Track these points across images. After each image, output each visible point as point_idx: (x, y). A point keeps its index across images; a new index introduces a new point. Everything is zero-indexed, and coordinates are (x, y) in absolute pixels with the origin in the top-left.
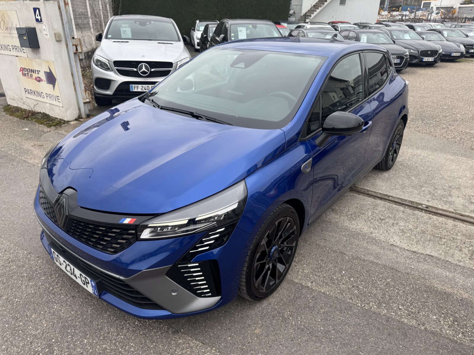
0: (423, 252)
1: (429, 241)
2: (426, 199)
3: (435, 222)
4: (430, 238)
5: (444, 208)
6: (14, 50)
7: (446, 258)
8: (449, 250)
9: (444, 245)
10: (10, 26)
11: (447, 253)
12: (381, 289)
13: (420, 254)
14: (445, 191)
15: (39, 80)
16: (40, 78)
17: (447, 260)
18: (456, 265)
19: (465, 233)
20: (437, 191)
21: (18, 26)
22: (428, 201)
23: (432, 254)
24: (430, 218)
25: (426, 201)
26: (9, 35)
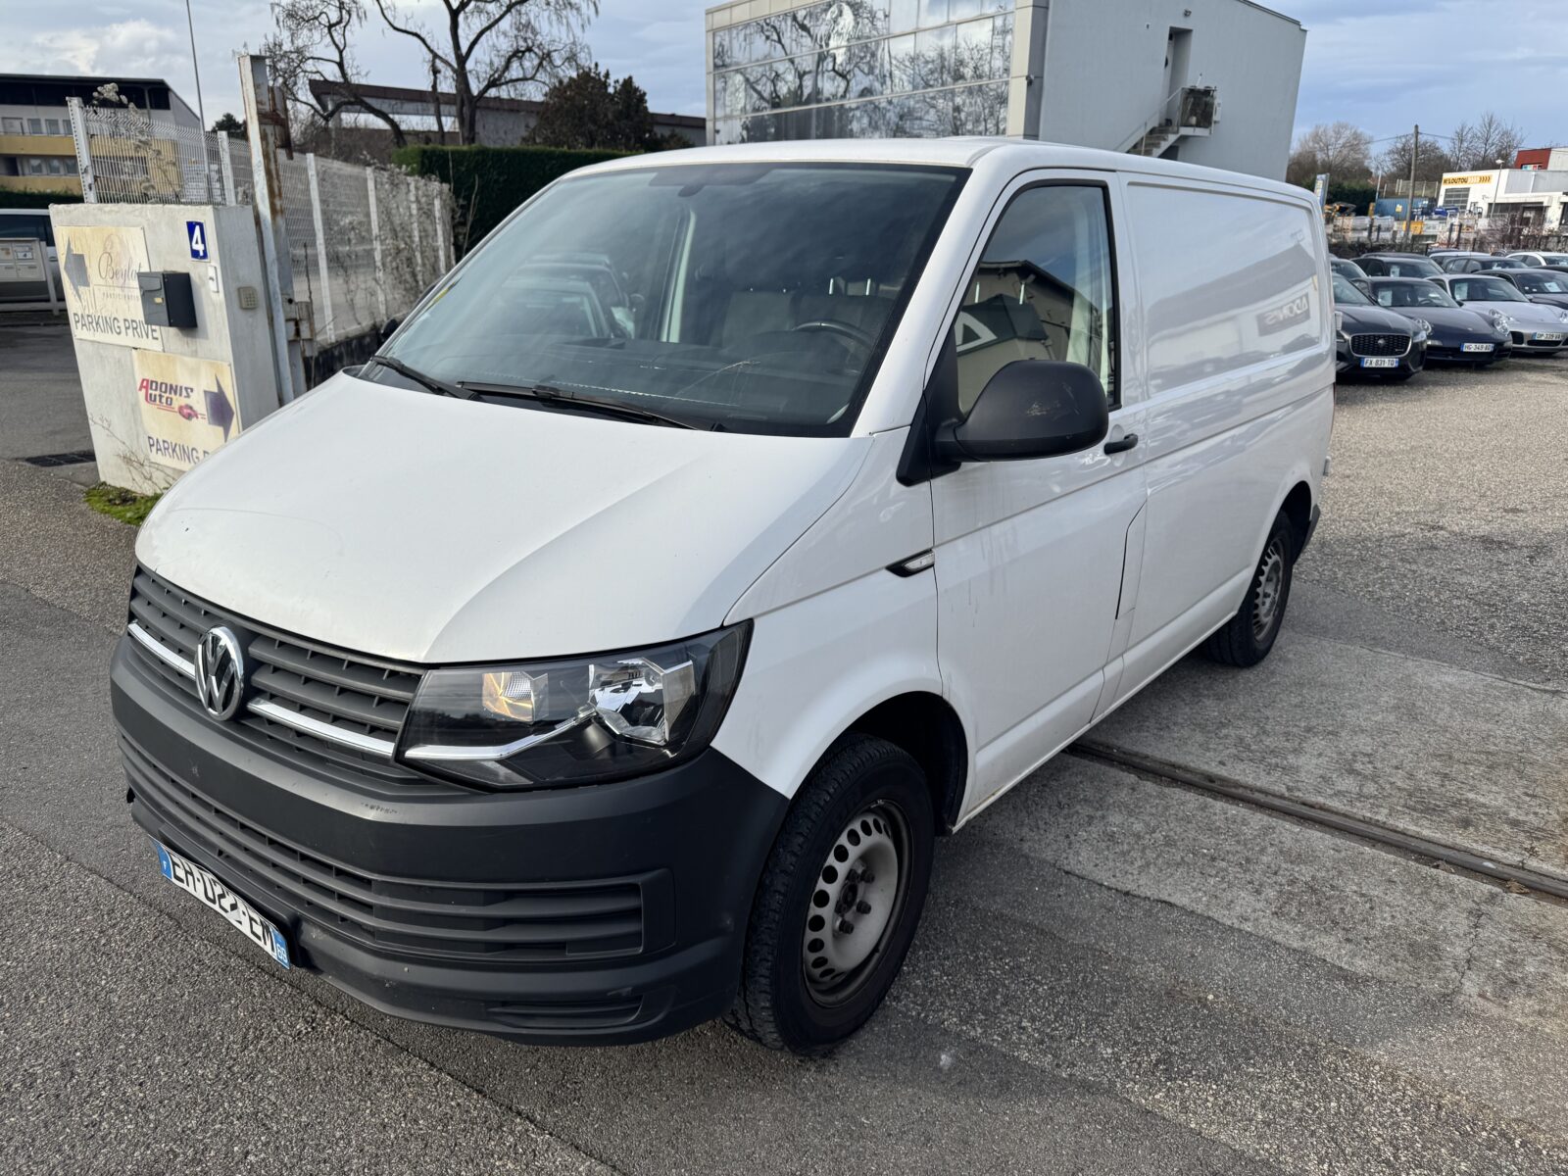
0: (1149, 894)
1: (1178, 865)
2: (1219, 759)
3: (1214, 818)
4: (1182, 858)
5: (1259, 784)
6: (130, 331)
7: (1209, 909)
8: (1224, 890)
9: (1216, 876)
10: (124, 266)
11: (1216, 897)
12: (992, 979)
13: (1139, 897)
14: (1288, 740)
15: (188, 414)
16: (191, 408)
17: (1211, 914)
18: (1231, 928)
19: (1291, 848)
20: (1264, 738)
21: (145, 269)
22: (1222, 763)
23: (1172, 900)
24: (1203, 808)
25: (1213, 764)
26: (118, 291)
